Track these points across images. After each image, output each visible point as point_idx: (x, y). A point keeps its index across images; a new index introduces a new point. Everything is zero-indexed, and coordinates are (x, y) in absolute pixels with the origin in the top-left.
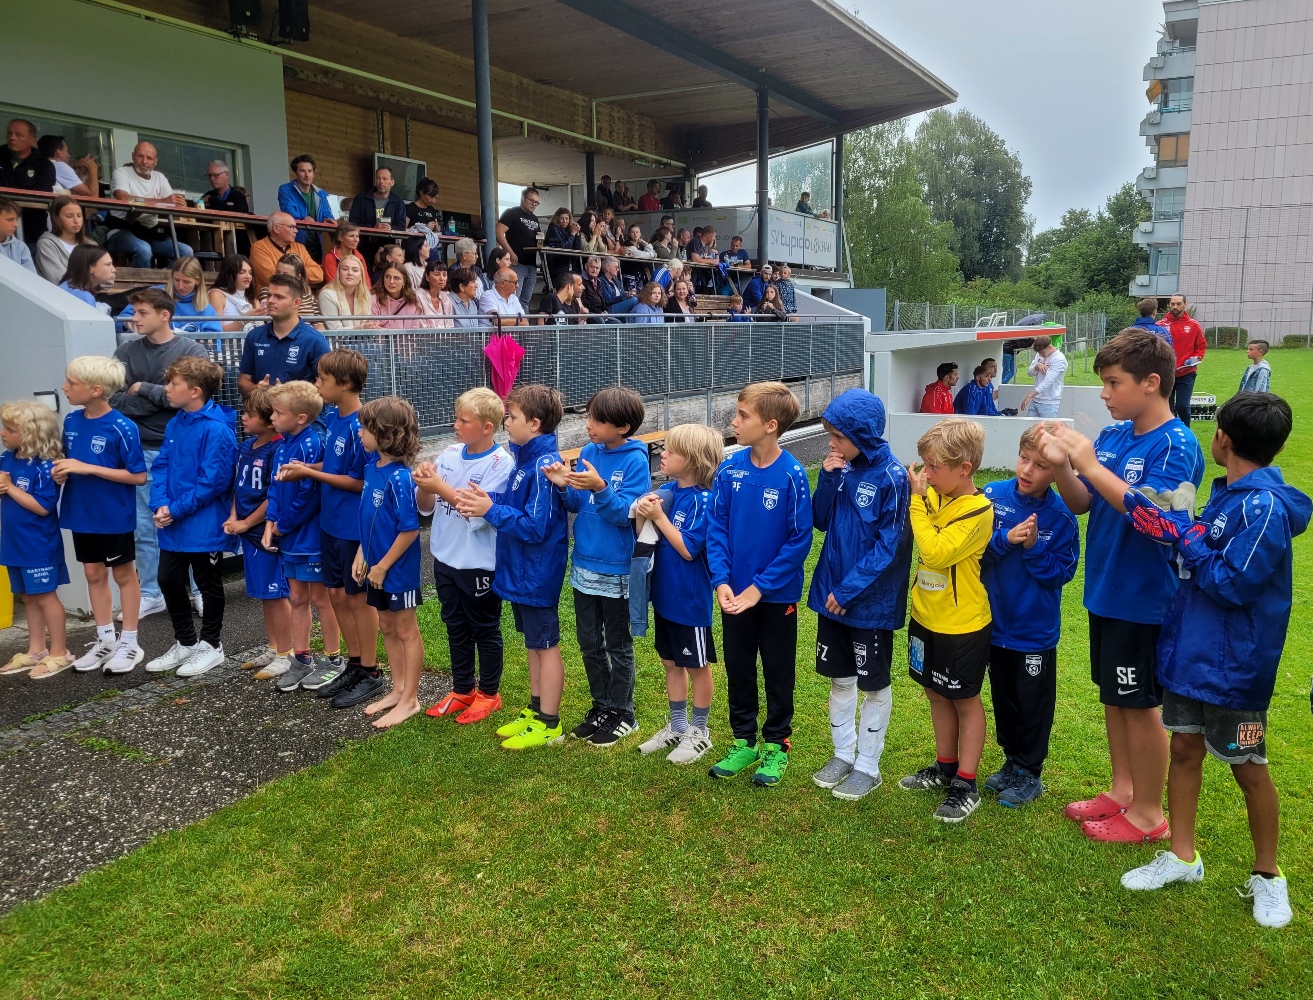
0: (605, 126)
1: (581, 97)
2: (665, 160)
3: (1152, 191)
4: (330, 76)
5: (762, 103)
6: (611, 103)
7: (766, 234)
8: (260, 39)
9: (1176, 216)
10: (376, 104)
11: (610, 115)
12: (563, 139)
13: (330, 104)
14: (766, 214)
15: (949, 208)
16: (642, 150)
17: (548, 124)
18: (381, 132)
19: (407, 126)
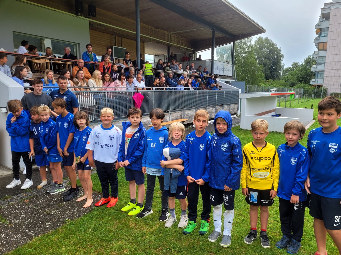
0: (173, 39)
1: (167, 32)
2: (188, 48)
3: (317, 57)
4: (102, 26)
5: (213, 33)
6: (174, 33)
7: (214, 67)
9: (323, 64)
10: (114, 33)
11: (174, 37)
12: (162, 43)
13: (102, 33)
14: (214, 62)
15: (262, 62)
16: (182, 46)
17: (158, 39)
18: (115, 40)
19: (121, 39)
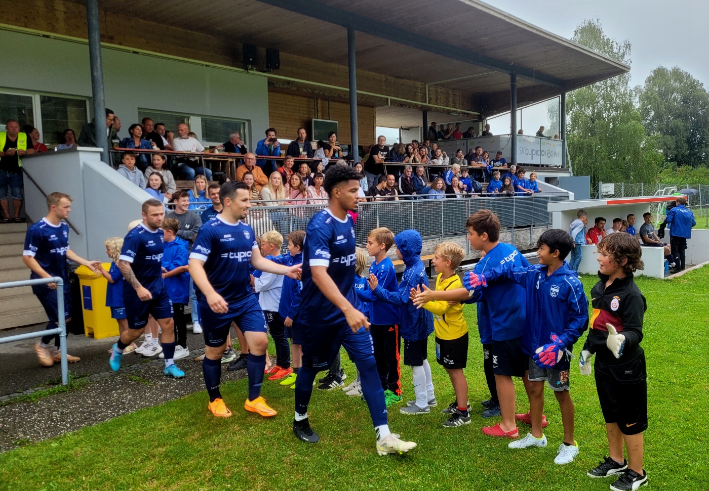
0: (433, 97)
1: (420, 83)
2: (467, 112)
4: (290, 84)
5: (513, 80)
6: (436, 85)
7: (516, 149)
8: (258, 70)
10: (313, 95)
11: (436, 91)
12: (409, 106)
13: (291, 97)
14: (516, 139)
16: (454, 108)
17: (402, 98)
18: (316, 108)
19: (329, 104)
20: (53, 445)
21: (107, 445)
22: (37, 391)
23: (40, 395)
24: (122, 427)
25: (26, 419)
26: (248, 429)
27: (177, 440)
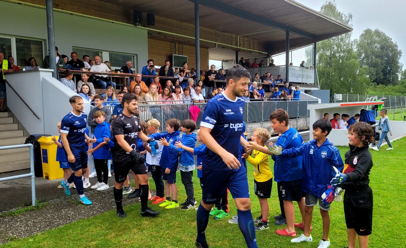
0: (242, 43)
1: (234, 35)
2: (261, 52)
4: (160, 34)
5: (287, 34)
6: (244, 36)
7: (289, 74)
8: (142, 26)
10: (174, 41)
11: (244, 40)
12: (228, 48)
13: (161, 41)
14: (288, 68)
16: (254, 50)
17: (224, 43)
18: (175, 48)
19: (182, 46)
20: (30, 240)
21: (62, 240)
22: (18, 209)
23: (20, 212)
24: (69, 230)
25: (13, 225)
26: (142, 231)
27: (102, 238)
